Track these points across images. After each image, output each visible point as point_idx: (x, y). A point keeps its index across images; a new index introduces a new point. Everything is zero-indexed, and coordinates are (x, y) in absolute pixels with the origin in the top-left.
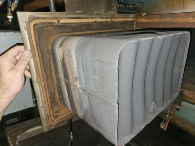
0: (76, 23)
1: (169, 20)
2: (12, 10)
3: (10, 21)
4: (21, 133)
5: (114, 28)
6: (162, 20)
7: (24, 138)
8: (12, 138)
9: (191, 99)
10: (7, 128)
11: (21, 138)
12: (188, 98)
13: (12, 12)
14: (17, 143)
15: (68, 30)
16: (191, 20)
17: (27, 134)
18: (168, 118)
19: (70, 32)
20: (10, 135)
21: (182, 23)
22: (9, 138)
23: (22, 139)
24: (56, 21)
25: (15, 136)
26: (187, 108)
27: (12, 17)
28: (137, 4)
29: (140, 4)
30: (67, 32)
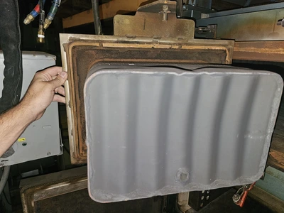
0: (124, 48)
1: (252, 49)
2: (45, 27)
3: (41, 41)
4: (39, 190)
5: (186, 58)
6: (242, 50)
7: (44, 197)
8: (26, 196)
9: (280, 164)
10: (22, 182)
11: (39, 196)
12: (276, 161)
13: (44, 30)
14: (33, 204)
15: (113, 56)
16: (281, 51)
17: (47, 192)
18: (246, 189)
19: (117, 58)
20: (24, 192)
21: (269, 55)
22: (23, 195)
23: (40, 199)
24: (97, 45)
25: (32, 194)
26: (277, 177)
27: (43, 37)
28: (209, 27)
29: (213, 26)
30: (112, 58)
